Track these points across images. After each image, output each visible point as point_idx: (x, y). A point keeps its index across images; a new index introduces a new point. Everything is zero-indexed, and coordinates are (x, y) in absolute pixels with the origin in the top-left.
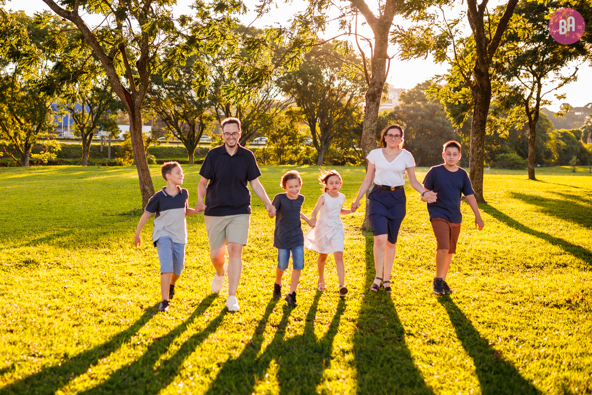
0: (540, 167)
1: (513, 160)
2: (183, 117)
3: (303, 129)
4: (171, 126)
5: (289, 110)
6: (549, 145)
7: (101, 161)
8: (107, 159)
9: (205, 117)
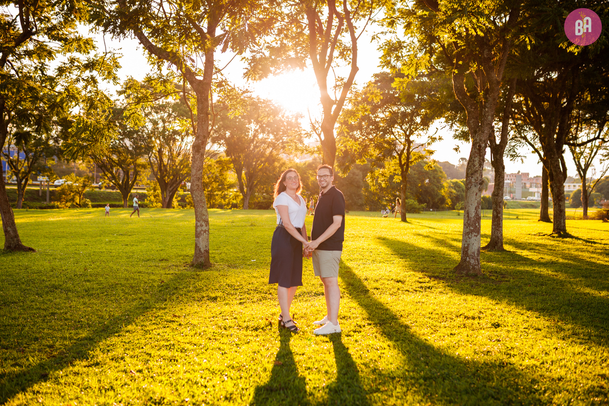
0: (433, 211)
1: (411, 205)
2: (118, 164)
3: (231, 177)
4: (107, 173)
5: (218, 160)
6: (443, 192)
7: (38, 204)
8: (45, 203)
9: (139, 165)
